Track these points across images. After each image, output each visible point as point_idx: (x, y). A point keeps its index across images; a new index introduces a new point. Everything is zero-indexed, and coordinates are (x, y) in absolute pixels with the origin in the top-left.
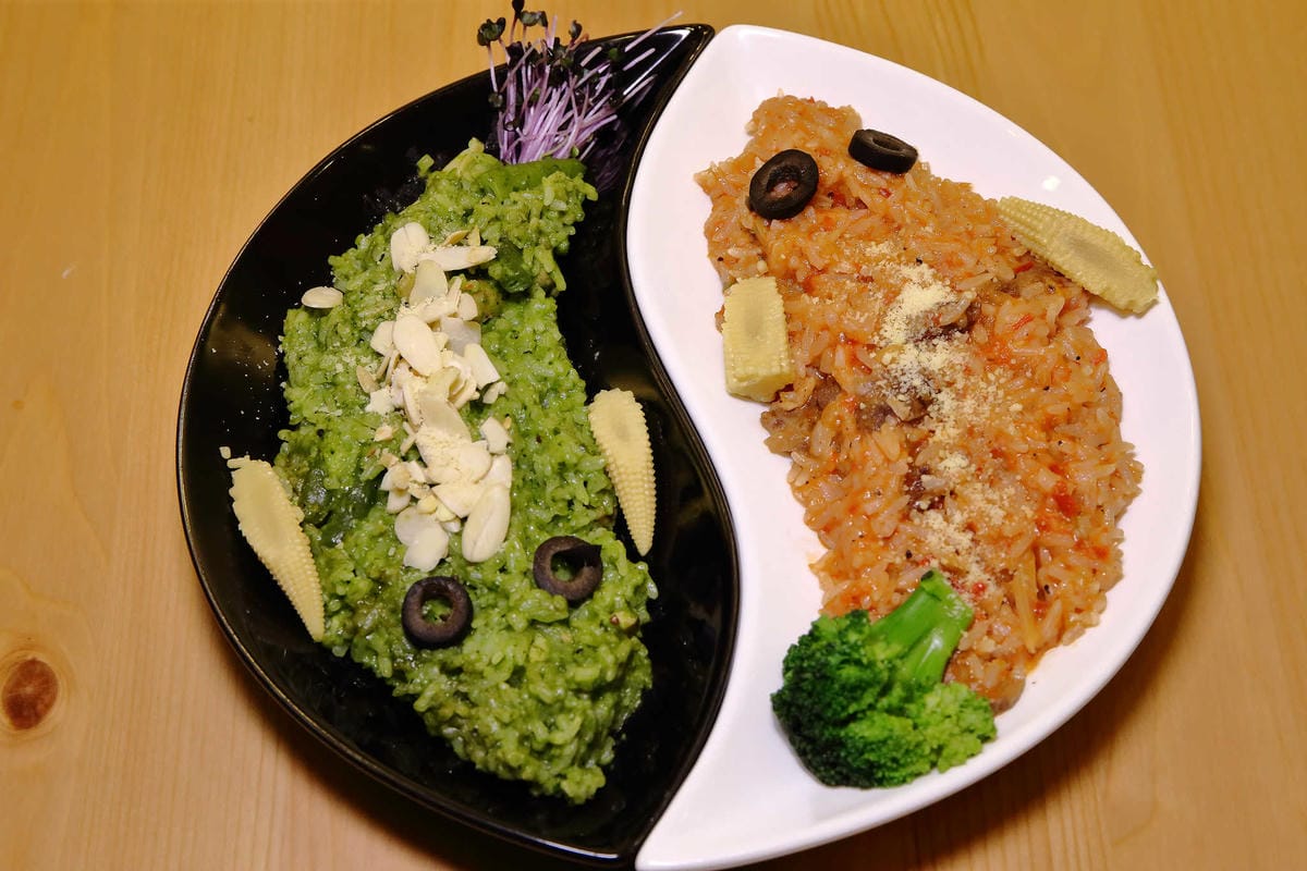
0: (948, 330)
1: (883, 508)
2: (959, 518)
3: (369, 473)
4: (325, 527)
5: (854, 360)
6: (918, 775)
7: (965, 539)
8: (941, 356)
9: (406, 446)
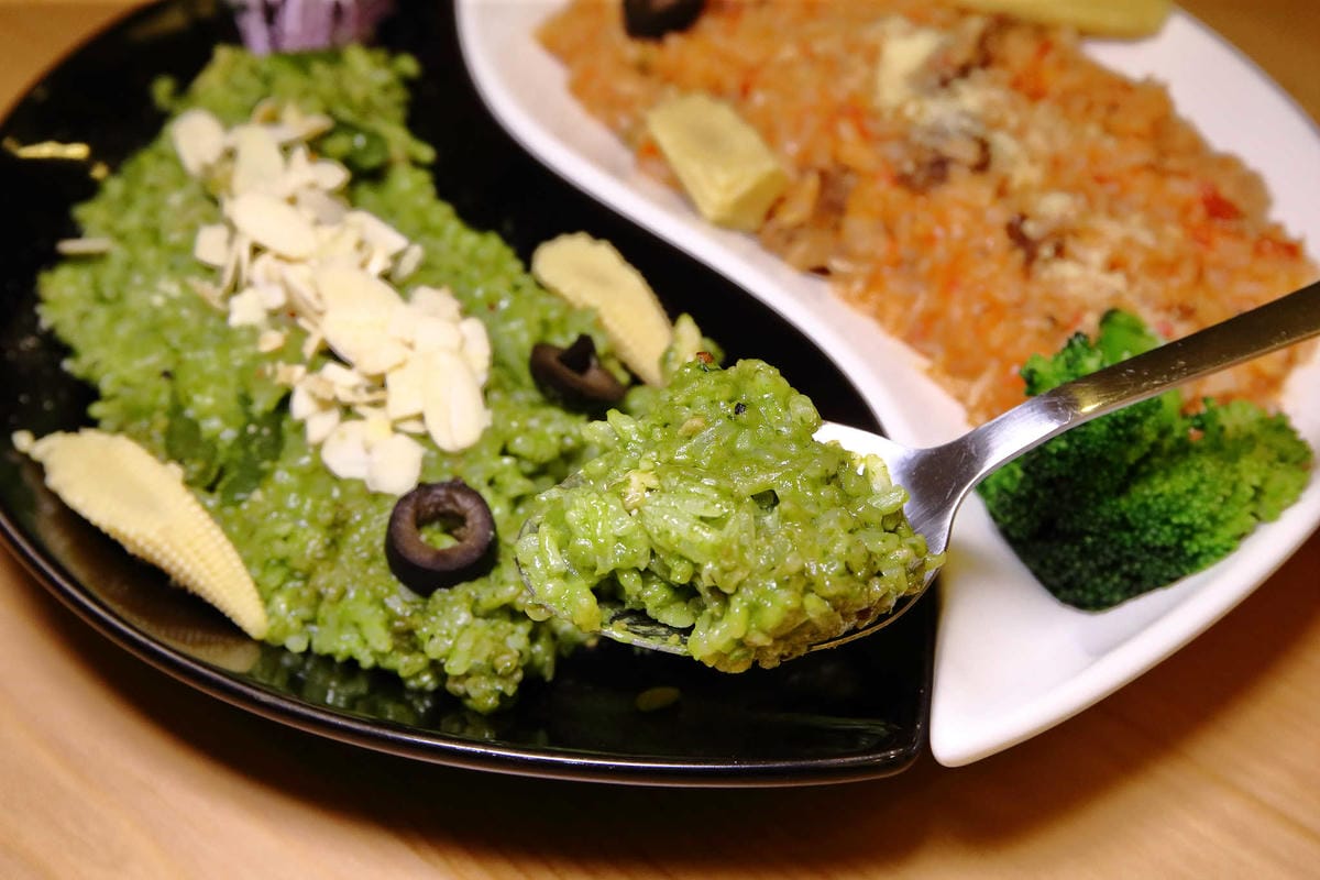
0: (964, 71)
1: (996, 272)
2: (1097, 256)
3: (263, 403)
4: (221, 486)
5: (865, 135)
6: (1241, 537)
7: (1117, 281)
8: (973, 97)
9: (310, 347)
